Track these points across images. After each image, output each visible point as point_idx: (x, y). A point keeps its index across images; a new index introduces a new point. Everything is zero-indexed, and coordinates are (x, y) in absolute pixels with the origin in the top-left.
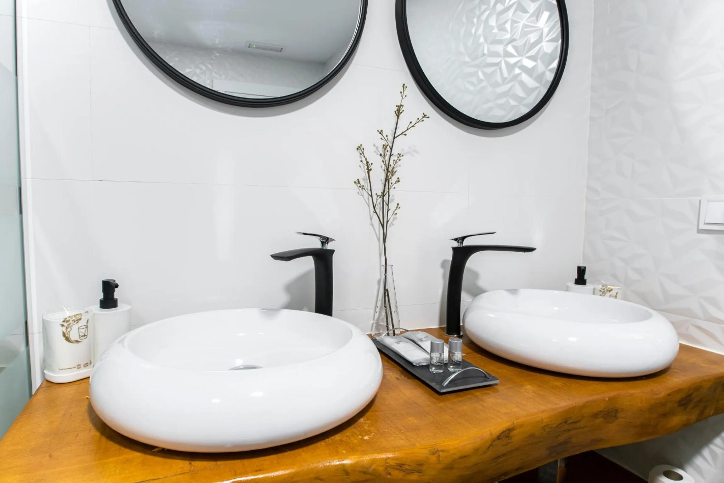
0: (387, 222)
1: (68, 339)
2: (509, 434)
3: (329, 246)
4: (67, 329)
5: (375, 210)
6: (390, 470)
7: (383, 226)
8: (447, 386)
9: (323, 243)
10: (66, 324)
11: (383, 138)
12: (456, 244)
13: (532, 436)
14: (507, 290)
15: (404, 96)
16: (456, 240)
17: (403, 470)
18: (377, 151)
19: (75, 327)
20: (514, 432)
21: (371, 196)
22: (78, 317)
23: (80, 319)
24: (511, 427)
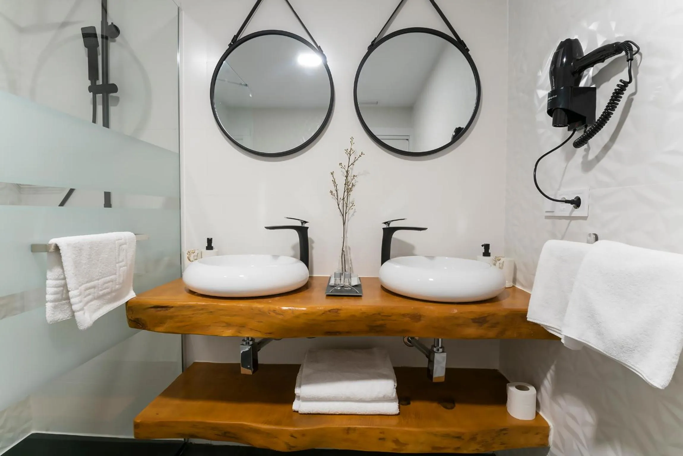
0: (346, 213)
1: (189, 260)
2: (338, 311)
3: (306, 225)
4: (189, 255)
5: (339, 207)
6: (270, 312)
7: (343, 215)
8: (330, 293)
9: (302, 223)
10: (189, 253)
11: (342, 167)
12: (385, 226)
13: (353, 316)
14: (426, 257)
15: (353, 144)
16: (385, 223)
17: (275, 313)
18: (343, 174)
19: (192, 255)
20: (341, 311)
21: (337, 199)
22: (194, 251)
23: (194, 252)
24: (340, 308)
